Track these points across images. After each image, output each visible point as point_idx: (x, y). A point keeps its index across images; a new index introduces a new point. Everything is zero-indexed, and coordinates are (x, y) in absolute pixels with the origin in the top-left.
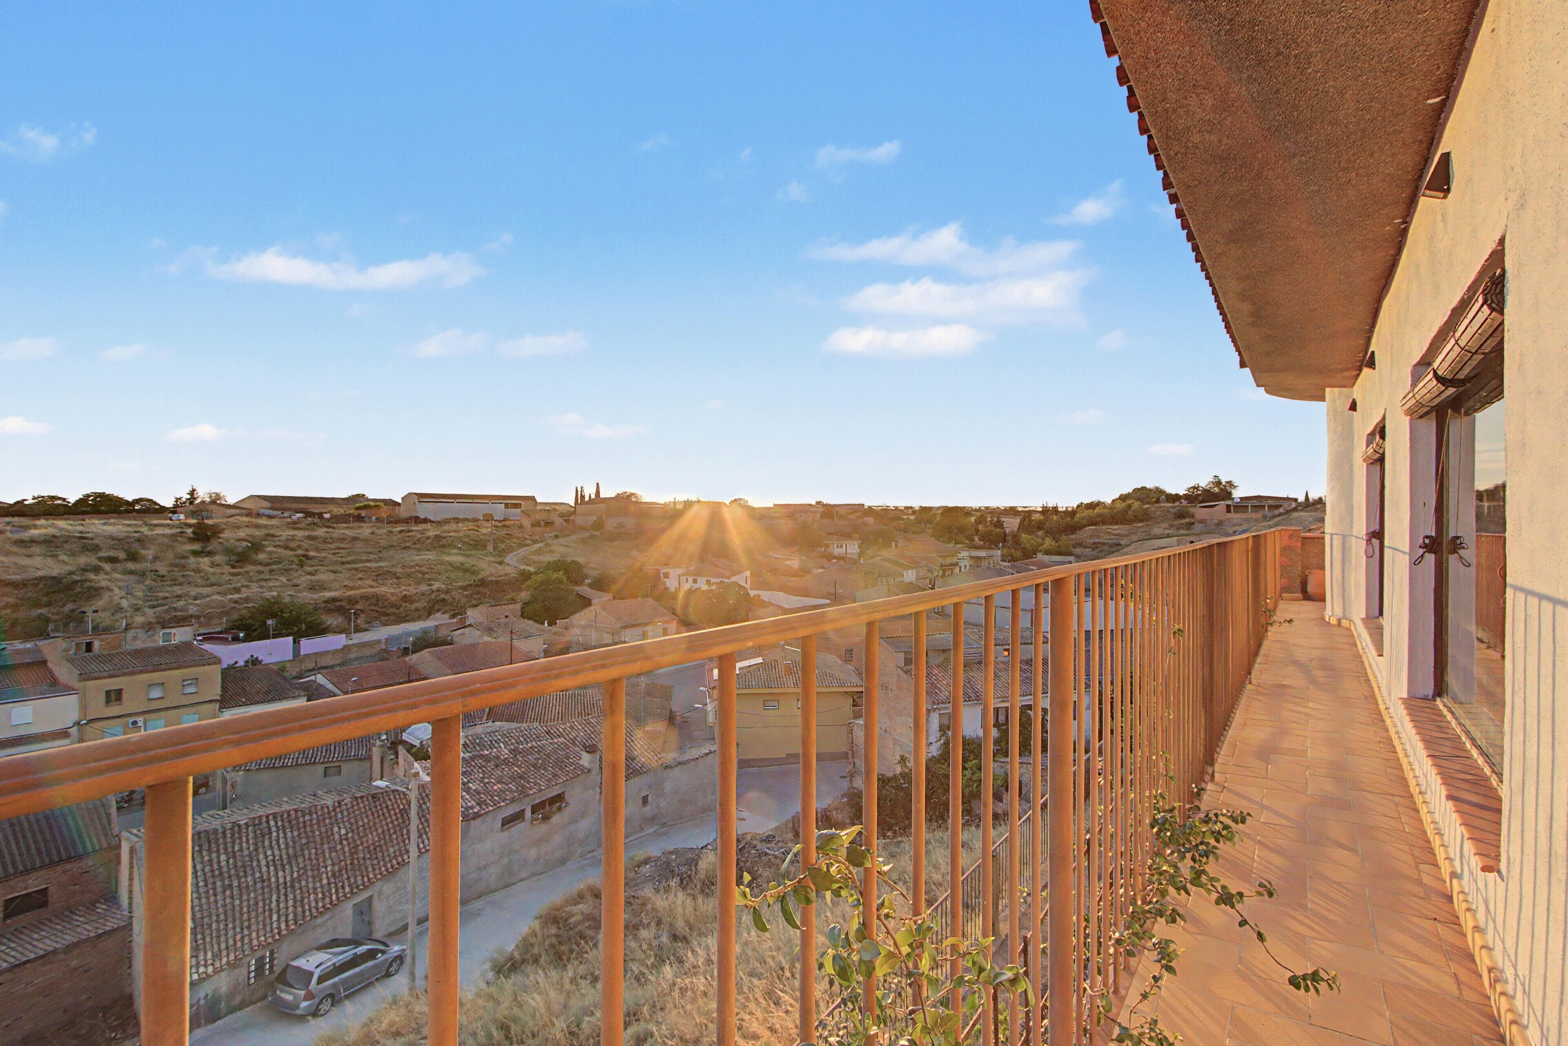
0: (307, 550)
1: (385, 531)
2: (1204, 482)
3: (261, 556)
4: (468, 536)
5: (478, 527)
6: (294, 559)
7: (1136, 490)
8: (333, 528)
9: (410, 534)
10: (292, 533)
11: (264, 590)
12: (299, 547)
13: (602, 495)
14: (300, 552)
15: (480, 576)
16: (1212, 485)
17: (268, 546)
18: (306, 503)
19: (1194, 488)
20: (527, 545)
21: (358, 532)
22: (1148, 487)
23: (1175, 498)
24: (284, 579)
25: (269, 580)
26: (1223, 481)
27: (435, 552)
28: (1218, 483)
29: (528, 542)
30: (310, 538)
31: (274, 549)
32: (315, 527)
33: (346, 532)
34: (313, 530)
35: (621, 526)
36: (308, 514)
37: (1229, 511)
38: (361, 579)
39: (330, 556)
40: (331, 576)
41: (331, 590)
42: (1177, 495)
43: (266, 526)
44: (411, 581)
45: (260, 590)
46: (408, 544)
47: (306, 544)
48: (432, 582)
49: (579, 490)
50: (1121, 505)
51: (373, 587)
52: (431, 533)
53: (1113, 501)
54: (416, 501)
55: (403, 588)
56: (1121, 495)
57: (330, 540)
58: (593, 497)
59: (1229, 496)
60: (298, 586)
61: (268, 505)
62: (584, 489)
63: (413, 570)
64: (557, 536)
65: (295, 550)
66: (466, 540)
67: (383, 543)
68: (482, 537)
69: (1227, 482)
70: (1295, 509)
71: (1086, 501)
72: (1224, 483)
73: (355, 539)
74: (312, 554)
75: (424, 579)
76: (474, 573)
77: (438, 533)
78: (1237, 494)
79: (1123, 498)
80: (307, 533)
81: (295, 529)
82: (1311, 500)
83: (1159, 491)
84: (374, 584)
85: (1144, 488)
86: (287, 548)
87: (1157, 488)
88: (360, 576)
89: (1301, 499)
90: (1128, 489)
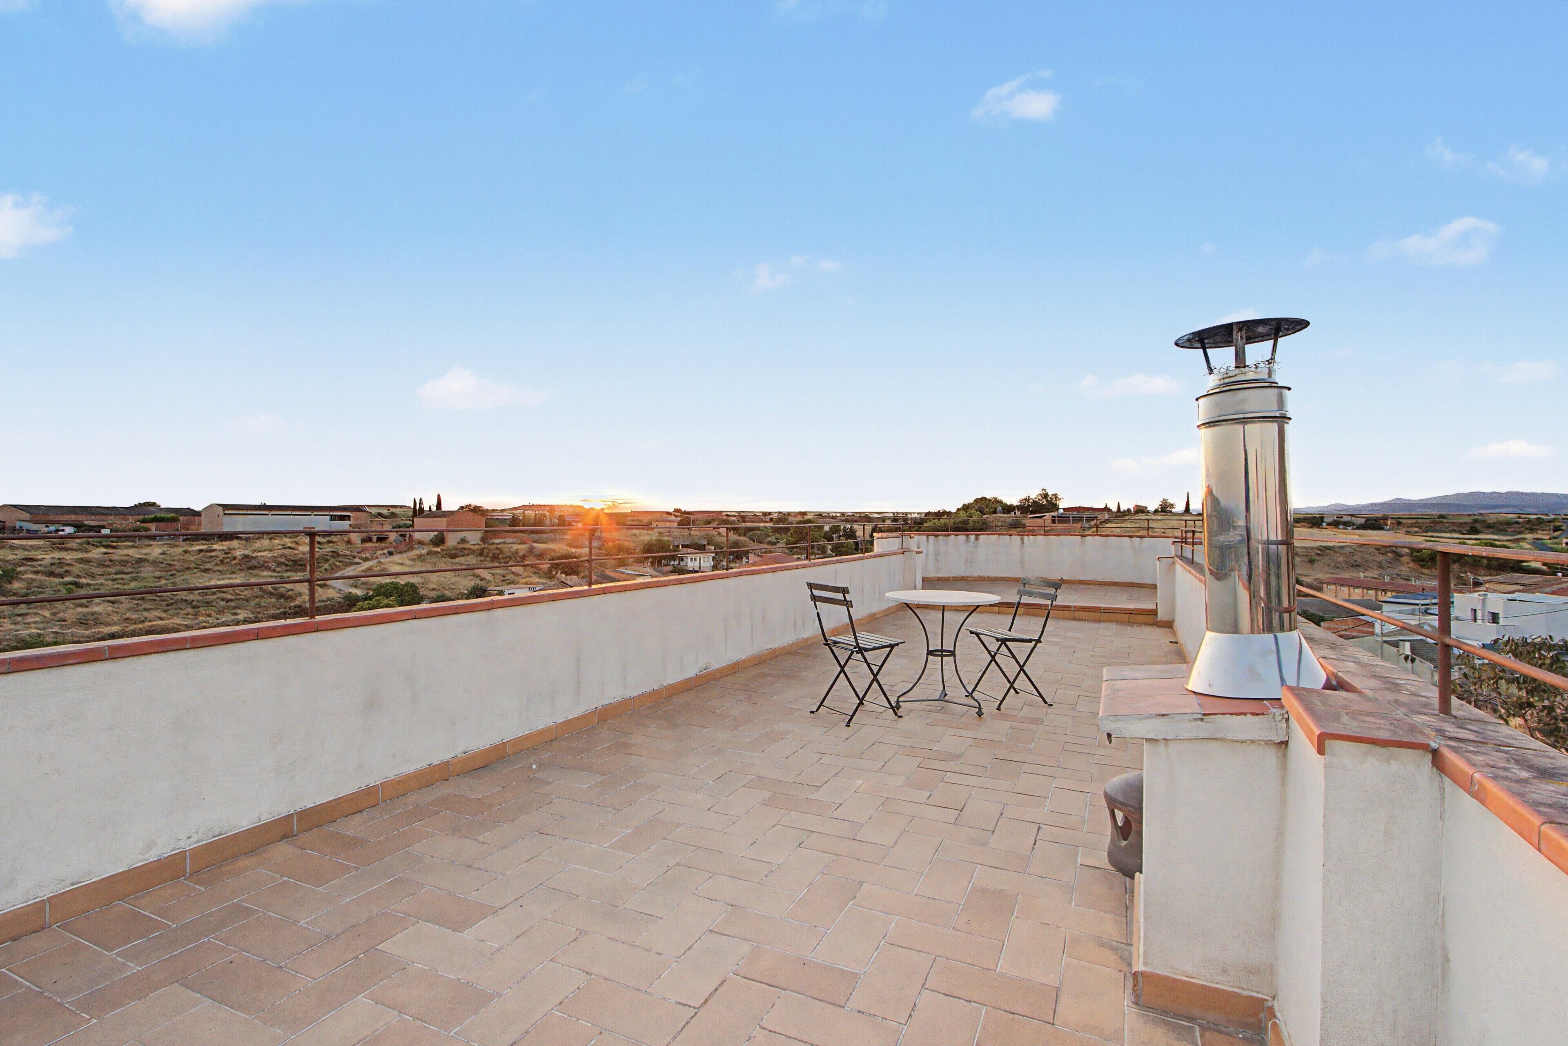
0: (79, 577)
1: (180, 550)
2: (1034, 494)
3: (16, 585)
4: (283, 555)
5: (297, 543)
6: (61, 588)
7: (976, 501)
8: (114, 547)
9: (213, 554)
10: (57, 555)
11: (18, 627)
12: (68, 572)
13: (444, 508)
14: (67, 579)
15: (297, 603)
16: (1040, 497)
17: (26, 572)
18: (75, 513)
19: (1025, 499)
20: (358, 563)
21: (144, 551)
22: (988, 498)
23: (1009, 509)
24: (47, 614)
25: (27, 614)
26: (1050, 493)
27: (242, 574)
28: (1046, 496)
29: (357, 560)
30: (82, 561)
31: (34, 577)
32: (90, 547)
33: (131, 552)
34: (87, 551)
35: (463, 541)
36: (79, 526)
37: (1053, 522)
38: (146, 610)
39: (110, 583)
40: (109, 608)
41: (108, 624)
42: (1011, 506)
43: (24, 548)
44: (211, 611)
45: (13, 627)
46: (208, 566)
47: (77, 569)
48: (239, 611)
49: (418, 502)
50: (963, 516)
51: (161, 619)
52: (238, 553)
53: (958, 510)
54: (221, 513)
55: (201, 618)
56: (964, 505)
57: (107, 563)
58: (434, 509)
59: (1055, 507)
60: (65, 621)
61: (27, 516)
62: (424, 501)
63: (215, 597)
64: (391, 553)
65: (62, 576)
66: (282, 560)
67: (178, 565)
68: (301, 556)
69: (1053, 495)
70: (1107, 521)
71: (934, 509)
72: (1050, 496)
73: (140, 561)
74: (83, 581)
75: (228, 608)
76: (291, 598)
77: (246, 552)
78: (1062, 505)
79: (966, 508)
80: (80, 555)
81: (61, 549)
82: (1122, 510)
83: (998, 501)
84: (163, 615)
85: (984, 498)
86: (52, 574)
87: (995, 499)
88: (147, 606)
89: (1114, 509)
90: (970, 500)
